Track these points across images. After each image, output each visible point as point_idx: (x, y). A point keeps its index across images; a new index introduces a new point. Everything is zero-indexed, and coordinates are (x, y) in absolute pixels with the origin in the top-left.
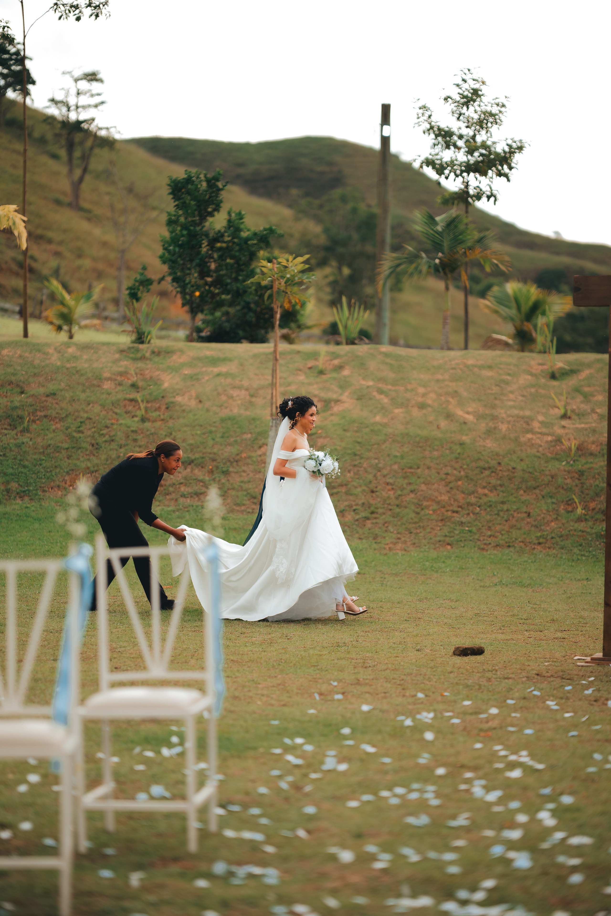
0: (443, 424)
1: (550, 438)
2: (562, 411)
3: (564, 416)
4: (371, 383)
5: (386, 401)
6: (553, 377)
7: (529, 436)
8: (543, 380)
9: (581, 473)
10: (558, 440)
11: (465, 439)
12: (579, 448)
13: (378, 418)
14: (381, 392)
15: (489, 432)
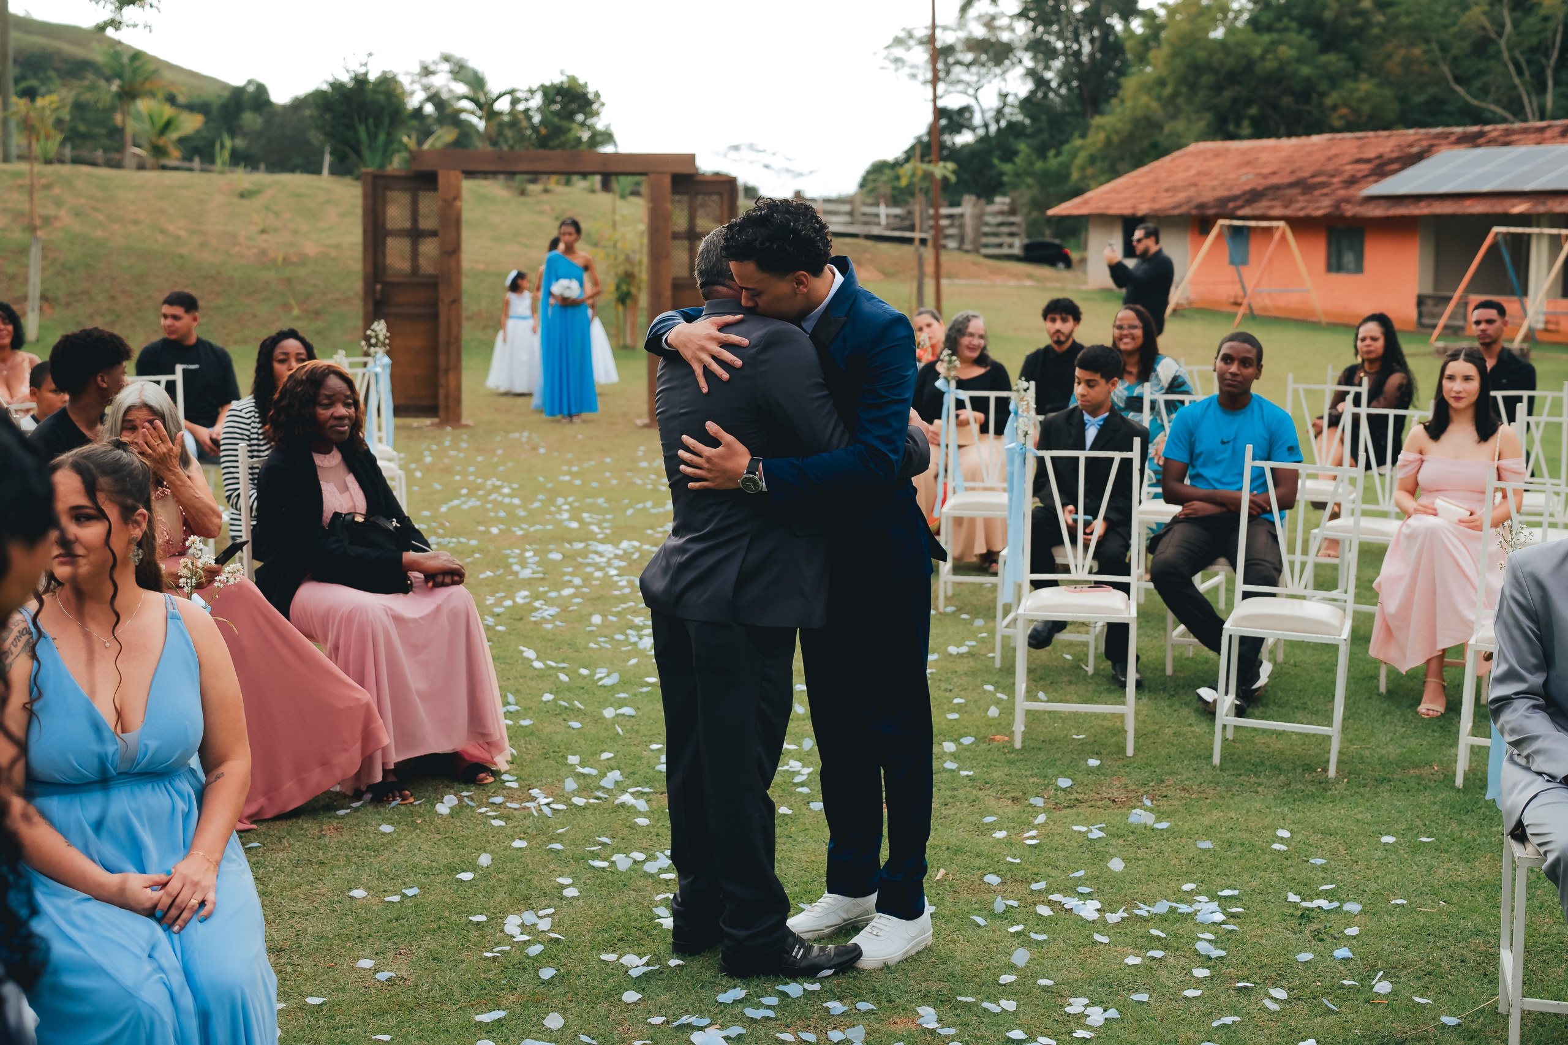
0: (160, 238)
1: (256, 251)
2: (261, 227)
3: (263, 231)
4: (83, 201)
5: (101, 217)
6: (242, 195)
7: (237, 249)
8: (235, 200)
9: (289, 281)
10: (264, 253)
11: (185, 251)
12: (285, 260)
13: (99, 233)
14: (94, 209)
15: (203, 245)
